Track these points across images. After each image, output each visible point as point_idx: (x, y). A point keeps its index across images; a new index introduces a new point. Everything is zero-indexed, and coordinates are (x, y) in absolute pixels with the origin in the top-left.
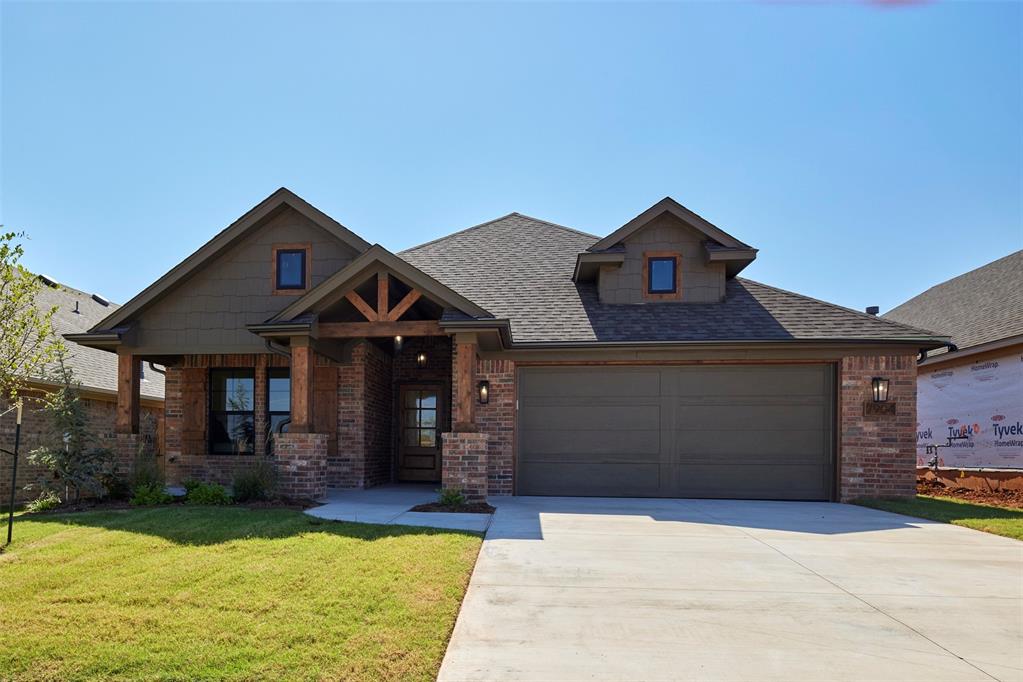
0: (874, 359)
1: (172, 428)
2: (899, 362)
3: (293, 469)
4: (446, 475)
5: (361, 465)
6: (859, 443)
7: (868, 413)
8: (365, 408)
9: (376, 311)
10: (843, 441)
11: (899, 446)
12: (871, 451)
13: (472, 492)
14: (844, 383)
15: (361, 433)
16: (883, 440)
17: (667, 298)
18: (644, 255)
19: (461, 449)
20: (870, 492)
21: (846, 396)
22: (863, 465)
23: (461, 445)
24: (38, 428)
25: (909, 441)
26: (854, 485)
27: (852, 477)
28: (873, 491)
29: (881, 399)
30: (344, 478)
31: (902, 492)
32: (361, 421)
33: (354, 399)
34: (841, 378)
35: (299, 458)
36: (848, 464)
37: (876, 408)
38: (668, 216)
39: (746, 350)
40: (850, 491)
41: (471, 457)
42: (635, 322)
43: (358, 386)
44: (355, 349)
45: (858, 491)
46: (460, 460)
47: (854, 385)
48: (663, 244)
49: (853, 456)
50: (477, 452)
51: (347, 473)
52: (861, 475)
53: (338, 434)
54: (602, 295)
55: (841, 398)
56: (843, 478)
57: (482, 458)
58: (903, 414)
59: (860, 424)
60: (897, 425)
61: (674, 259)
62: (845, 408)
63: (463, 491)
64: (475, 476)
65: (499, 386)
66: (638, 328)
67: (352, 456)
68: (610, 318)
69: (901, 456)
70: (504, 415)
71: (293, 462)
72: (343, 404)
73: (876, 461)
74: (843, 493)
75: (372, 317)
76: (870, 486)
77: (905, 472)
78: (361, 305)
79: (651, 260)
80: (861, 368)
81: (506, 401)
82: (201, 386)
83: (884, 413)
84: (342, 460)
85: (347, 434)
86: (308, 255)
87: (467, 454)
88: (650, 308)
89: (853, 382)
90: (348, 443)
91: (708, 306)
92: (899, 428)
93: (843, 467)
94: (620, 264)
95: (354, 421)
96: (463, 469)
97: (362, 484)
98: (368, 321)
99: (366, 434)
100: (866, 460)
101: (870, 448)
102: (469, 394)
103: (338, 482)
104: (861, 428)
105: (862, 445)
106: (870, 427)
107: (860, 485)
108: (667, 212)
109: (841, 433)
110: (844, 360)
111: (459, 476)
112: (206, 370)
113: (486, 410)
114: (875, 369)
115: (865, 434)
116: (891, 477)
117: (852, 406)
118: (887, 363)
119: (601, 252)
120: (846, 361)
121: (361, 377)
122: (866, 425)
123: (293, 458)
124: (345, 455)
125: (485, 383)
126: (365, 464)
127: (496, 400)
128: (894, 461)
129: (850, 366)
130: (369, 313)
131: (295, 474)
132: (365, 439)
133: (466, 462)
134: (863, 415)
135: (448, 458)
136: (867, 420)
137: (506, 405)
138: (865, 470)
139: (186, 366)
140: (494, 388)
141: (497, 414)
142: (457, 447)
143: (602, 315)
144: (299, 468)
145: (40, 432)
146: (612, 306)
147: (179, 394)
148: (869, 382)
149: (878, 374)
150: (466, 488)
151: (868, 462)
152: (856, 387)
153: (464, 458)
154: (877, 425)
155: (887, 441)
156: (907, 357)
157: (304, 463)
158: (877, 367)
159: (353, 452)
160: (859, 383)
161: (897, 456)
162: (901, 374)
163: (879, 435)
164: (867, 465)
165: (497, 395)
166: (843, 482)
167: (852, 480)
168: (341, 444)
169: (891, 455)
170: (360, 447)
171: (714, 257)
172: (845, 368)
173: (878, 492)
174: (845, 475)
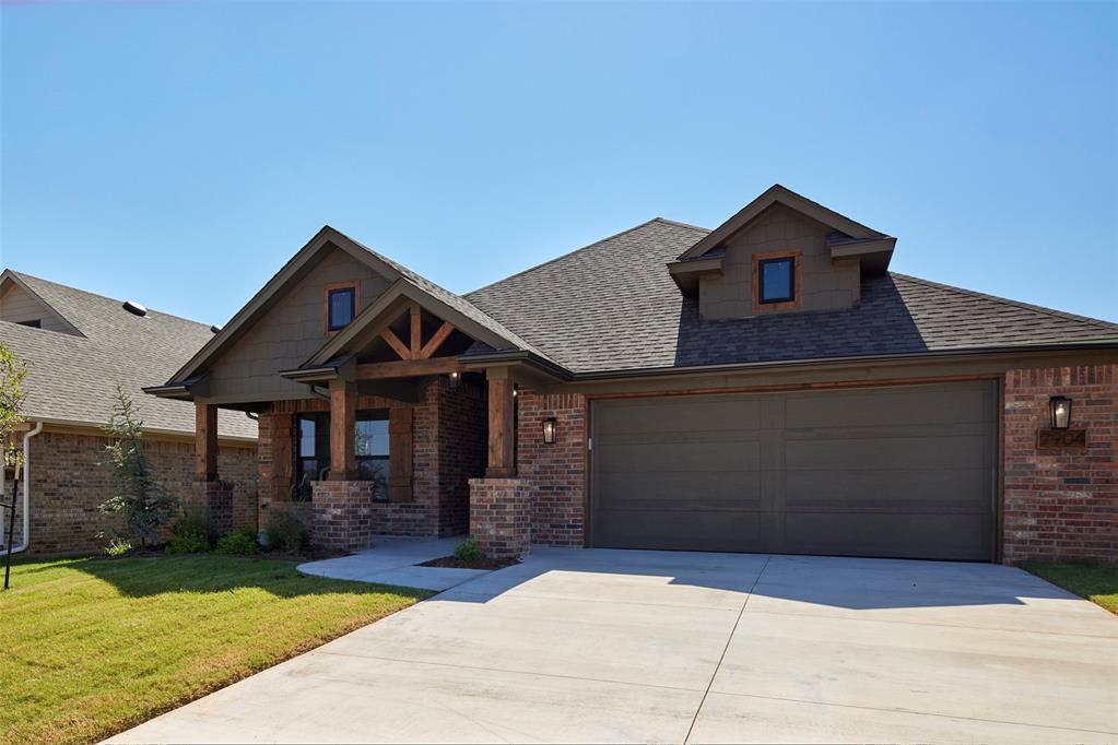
0: (1052, 371)
1: (264, 475)
2: (1091, 374)
3: (328, 517)
4: (474, 525)
5: (436, 512)
6: (1031, 484)
7: (1043, 444)
8: (439, 451)
9: (409, 348)
10: (1006, 483)
11: (1090, 489)
12: (1048, 497)
13: (500, 544)
14: (1008, 405)
15: (436, 478)
16: (1067, 481)
17: (782, 308)
18: (753, 257)
19: (489, 496)
20: (1046, 550)
21: (1011, 424)
22: (1035, 515)
23: (489, 492)
24: (163, 476)
25: (1107, 481)
26: (1023, 541)
27: (1020, 530)
28: (1051, 550)
29: (1059, 425)
30: (419, 526)
31: (1095, 552)
32: (435, 465)
33: (428, 441)
34: (1004, 399)
35: (335, 507)
36: (1014, 514)
37: (1054, 438)
38: (778, 207)
39: (867, 369)
40: (1016, 549)
41: (498, 507)
42: (731, 341)
43: (433, 427)
44: (429, 388)
45: (1030, 549)
46: (488, 509)
47: (1024, 407)
48: (776, 241)
49: (1020, 502)
50: (505, 500)
51: (422, 521)
52: (1032, 528)
53: (412, 479)
54: (702, 310)
55: (1004, 425)
56: (1006, 531)
57: (510, 507)
58: (1099, 445)
59: (1032, 460)
60: (1090, 459)
61: (791, 260)
62: (1009, 439)
63: (491, 544)
64: (503, 526)
65: (568, 423)
66: (731, 347)
67: (427, 502)
68: (703, 338)
69: (1095, 502)
70: (573, 455)
71: (329, 510)
72: (418, 447)
73: (1055, 509)
74: (1005, 552)
75: (406, 355)
76: (1046, 543)
77: (1101, 524)
78: (395, 343)
79: (762, 263)
80: (1033, 384)
81: (575, 440)
82: (287, 432)
83: (1069, 445)
84: (417, 507)
85: (422, 479)
86: (357, 293)
87: (495, 503)
88: (759, 322)
89: (1020, 404)
90: (423, 488)
91: (834, 314)
92: (1092, 464)
93: (1006, 517)
94: (718, 272)
95: (428, 465)
96: (491, 518)
97: (437, 533)
98: (400, 359)
99: (440, 479)
100: (1041, 508)
101: (1046, 492)
102: (501, 435)
103: (414, 530)
104: (1034, 465)
105: (1034, 487)
106: (1047, 464)
107: (1031, 541)
108: (776, 202)
109: (1003, 472)
110: (1008, 374)
111: (487, 527)
112: (293, 415)
113: (554, 451)
114: (1055, 385)
115: (1039, 473)
116: (1080, 531)
117: (1019, 435)
118: (1073, 377)
119: (693, 260)
120: (1010, 376)
121: (435, 418)
122: (1041, 461)
123: (328, 506)
124: (420, 501)
125: (553, 421)
126: (441, 511)
127: (564, 439)
128: (1084, 509)
129: (1017, 382)
130: (402, 351)
131: (331, 523)
132: (440, 483)
133: (495, 511)
134: (1036, 448)
135: (476, 507)
136: (1041, 453)
137: (575, 444)
138: (1039, 522)
139: (276, 412)
140: (563, 425)
141: (567, 456)
142: (484, 494)
143: (695, 334)
144: (335, 517)
145: (166, 480)
146: (712, 323)
147: (270, 440)
148: (1044, 403)
149: (1059, 391)
150: (494, 540)
151: (1044, 511)
152: (1026, 411)
153: (492, 507)
154: (1058, 461)
155: (1075, 482)
156: (1105, 367)
157: (338, 512)
158: (1058, 381)
159: (428, 498)
160: (1030, 405)
161: (1089, 502)
162: (1093, 389)
163: (1060, 474)
164: (1043, 515)
165: (566, 434)
166: (1006, 537)
167: (1019, 535)
168: (416, 489)
169: (1081, 501)
170: (435, 493)
171: (836, 252)
172: (1010, 385)
173: (1058, 551)
174: (1009, 527)
